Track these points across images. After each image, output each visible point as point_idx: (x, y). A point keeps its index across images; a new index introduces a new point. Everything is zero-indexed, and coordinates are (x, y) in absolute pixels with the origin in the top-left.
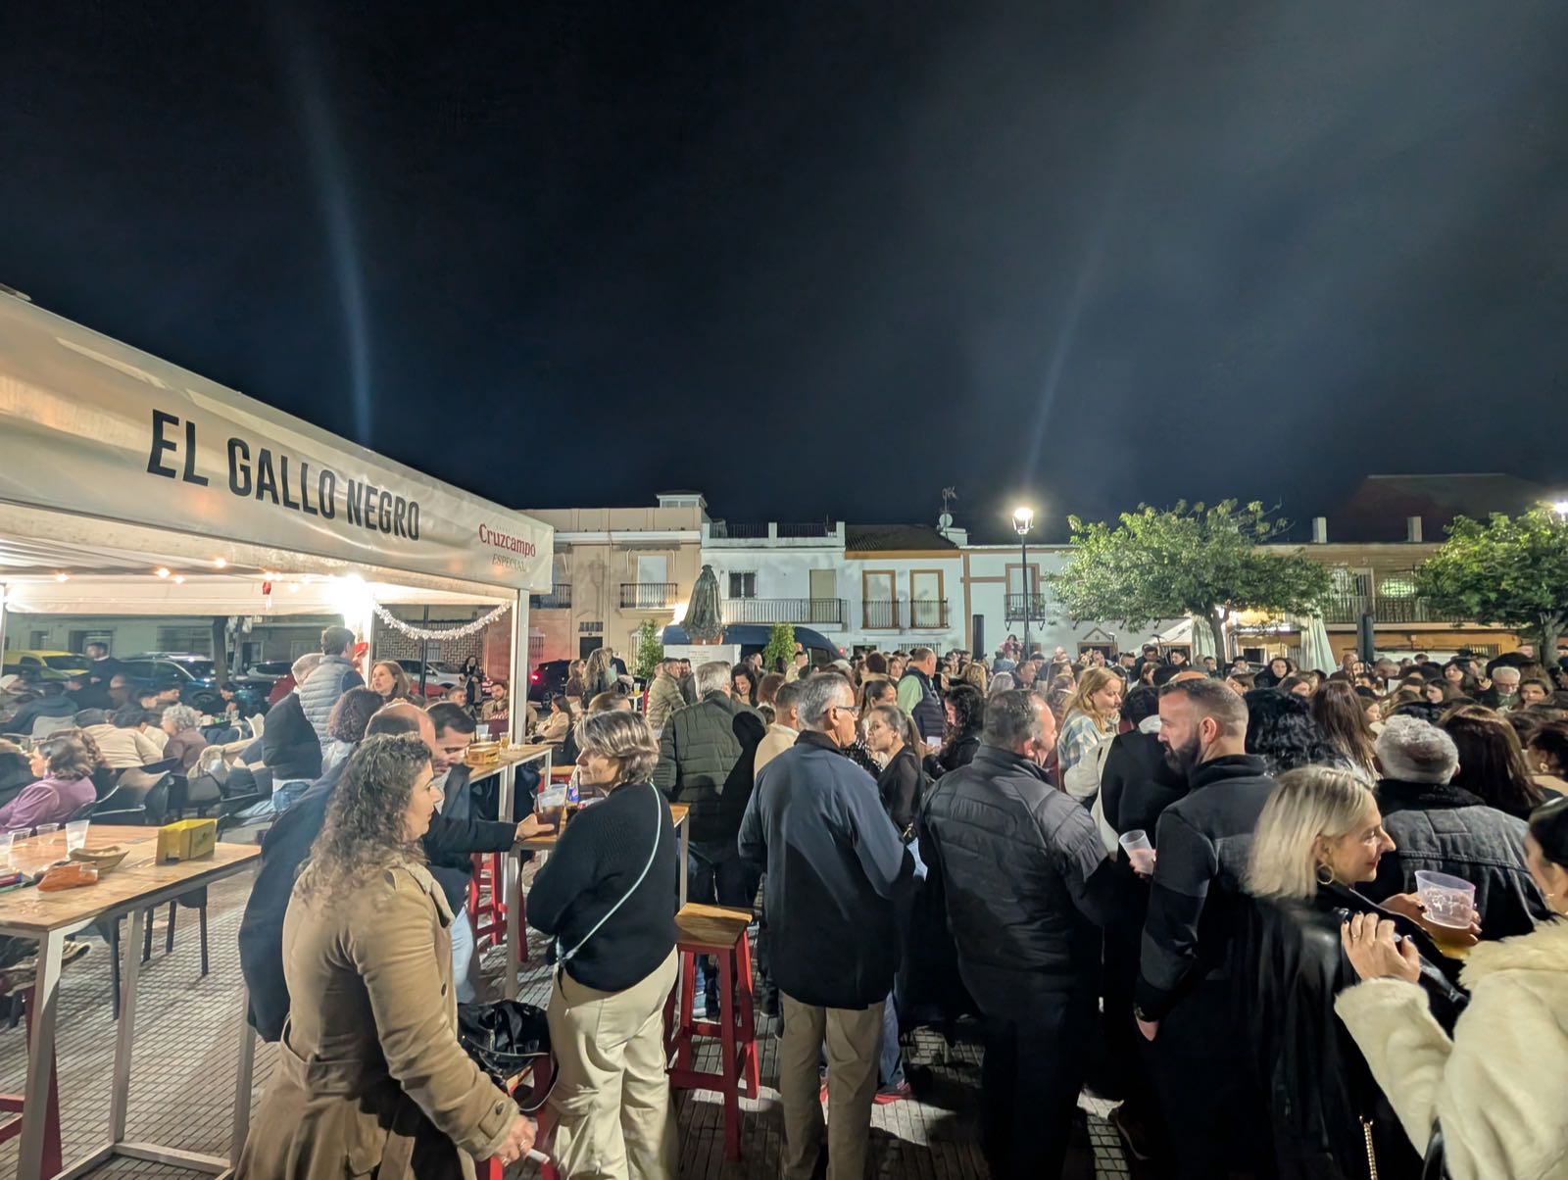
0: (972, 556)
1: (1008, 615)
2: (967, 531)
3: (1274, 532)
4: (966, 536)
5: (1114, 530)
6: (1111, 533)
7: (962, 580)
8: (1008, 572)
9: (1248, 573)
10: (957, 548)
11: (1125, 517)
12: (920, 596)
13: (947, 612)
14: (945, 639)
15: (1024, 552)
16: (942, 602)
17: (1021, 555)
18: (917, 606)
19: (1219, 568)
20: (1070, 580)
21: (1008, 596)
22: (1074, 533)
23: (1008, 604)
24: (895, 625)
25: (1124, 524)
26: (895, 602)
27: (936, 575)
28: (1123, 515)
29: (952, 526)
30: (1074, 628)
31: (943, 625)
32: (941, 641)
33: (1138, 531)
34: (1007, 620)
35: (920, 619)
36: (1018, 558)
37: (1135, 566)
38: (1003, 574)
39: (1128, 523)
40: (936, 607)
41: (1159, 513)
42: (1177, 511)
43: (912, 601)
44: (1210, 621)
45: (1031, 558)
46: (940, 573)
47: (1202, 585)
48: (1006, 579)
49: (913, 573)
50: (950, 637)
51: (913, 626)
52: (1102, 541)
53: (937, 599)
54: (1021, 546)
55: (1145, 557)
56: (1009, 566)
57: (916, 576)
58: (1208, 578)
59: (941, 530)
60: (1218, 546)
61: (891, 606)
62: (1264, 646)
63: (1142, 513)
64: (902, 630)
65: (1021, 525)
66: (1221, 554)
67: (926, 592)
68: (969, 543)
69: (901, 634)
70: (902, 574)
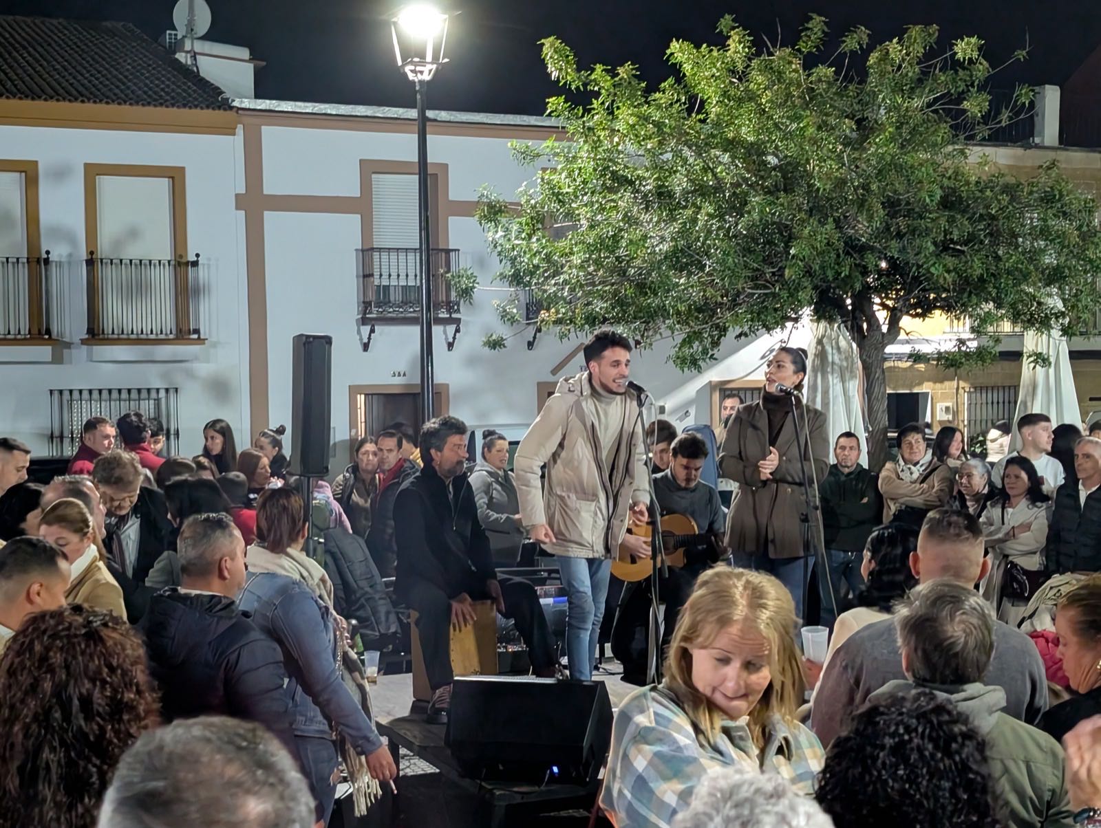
0: (271, 134)
1: (366, 305)
2: (254, 57)
3: (1005, 118)
4: (249, 68)
5: (652, 88)
6: (648, 91)
7: (240, 202)
8: (366, 185)
9: (951, 220)
10: (226, 105)
11: (678, 50)
12: (118, 244)
13: (197, 291)
14: (190, 375)
15: (423, 127)
16: (182, 265)
17: (414, 138)
18: (108, 276)
19: (892, 206)
20: (539, 221)
21: (367, 252)
22: (556, 88)
23: (367, 276)
24: (40, 332)
25: (676, 71)
26: (38, 263)
27: (165, 182)
28: (675, 46)
29: (207, 37)
30: (530, 345)
31: (185, 332)
32: (179, 381)
33: (710, 93)
34: (364, 321)
35: (116, 312)
36: (403, 146)
37: (701, 190)
38: (352, 189)
39: (687, 68)
40: (163, 279)
41: (758, 48)
42: (805, 46)
43: (90, 263)
44: (859, 336)
45: (441, 147)
46: (176, 177)
47: (854, 247)
48: (362, 206)
49: (93, 172)
50: (204, 369)
51: (95, 334)
52: (626, 116)
53: (166, 254)
54: (413, 113)
55: (725, 165)
56: (370, 169)
57: (106, 184)
58: (863, 228)
59: (178, 45)
60: (893, 149)
61: (23, 272)
62: (926, 388)
63: (721, 42)
64: (60, 347)
65: (413, 54)
66: (899, 168)
67: (133, 234)
68: (258, 95)
69: (57, 359)
70: (61, 174)
